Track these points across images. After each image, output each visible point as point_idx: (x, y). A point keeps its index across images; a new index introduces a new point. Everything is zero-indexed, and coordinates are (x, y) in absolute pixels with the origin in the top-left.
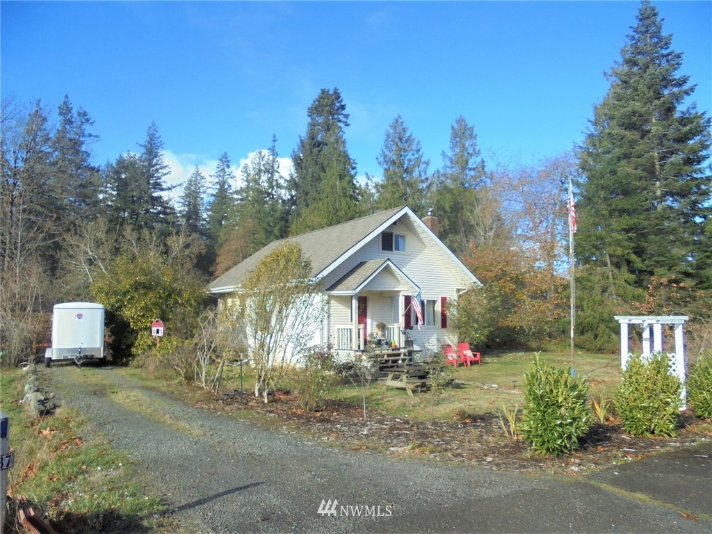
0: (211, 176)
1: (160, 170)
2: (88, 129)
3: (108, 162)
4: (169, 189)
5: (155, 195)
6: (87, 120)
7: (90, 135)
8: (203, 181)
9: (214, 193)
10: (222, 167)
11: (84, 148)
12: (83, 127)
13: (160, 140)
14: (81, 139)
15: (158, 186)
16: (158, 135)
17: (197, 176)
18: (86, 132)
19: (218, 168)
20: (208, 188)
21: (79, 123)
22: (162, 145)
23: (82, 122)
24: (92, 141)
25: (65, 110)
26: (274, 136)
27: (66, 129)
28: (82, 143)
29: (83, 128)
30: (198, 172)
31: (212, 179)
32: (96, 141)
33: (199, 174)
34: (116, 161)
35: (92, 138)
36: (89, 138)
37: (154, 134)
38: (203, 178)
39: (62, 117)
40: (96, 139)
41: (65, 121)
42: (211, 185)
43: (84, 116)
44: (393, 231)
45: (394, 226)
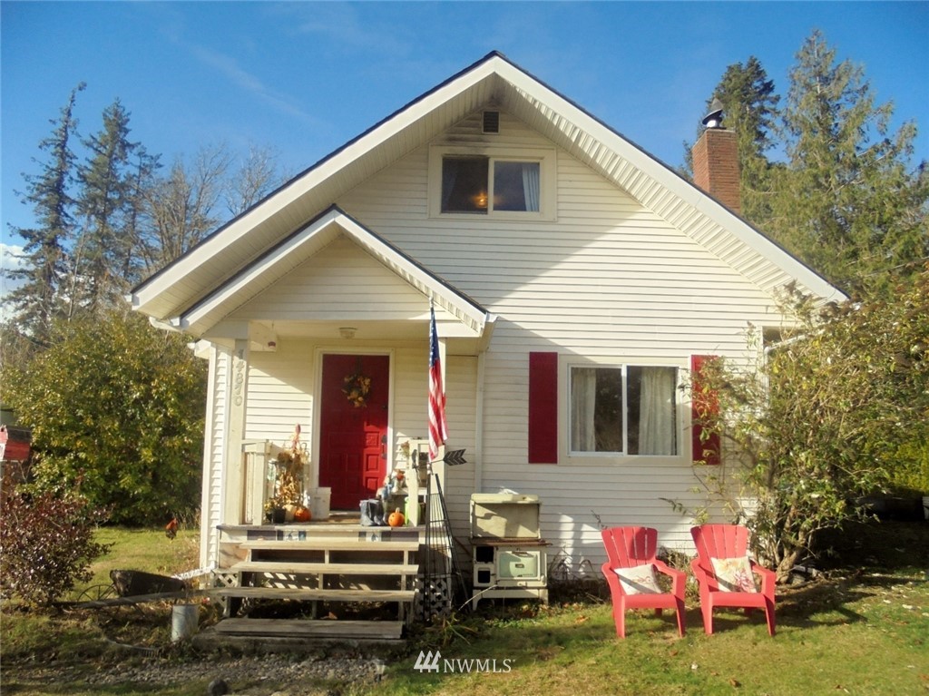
44: (487, 152)
45: (491, 136)
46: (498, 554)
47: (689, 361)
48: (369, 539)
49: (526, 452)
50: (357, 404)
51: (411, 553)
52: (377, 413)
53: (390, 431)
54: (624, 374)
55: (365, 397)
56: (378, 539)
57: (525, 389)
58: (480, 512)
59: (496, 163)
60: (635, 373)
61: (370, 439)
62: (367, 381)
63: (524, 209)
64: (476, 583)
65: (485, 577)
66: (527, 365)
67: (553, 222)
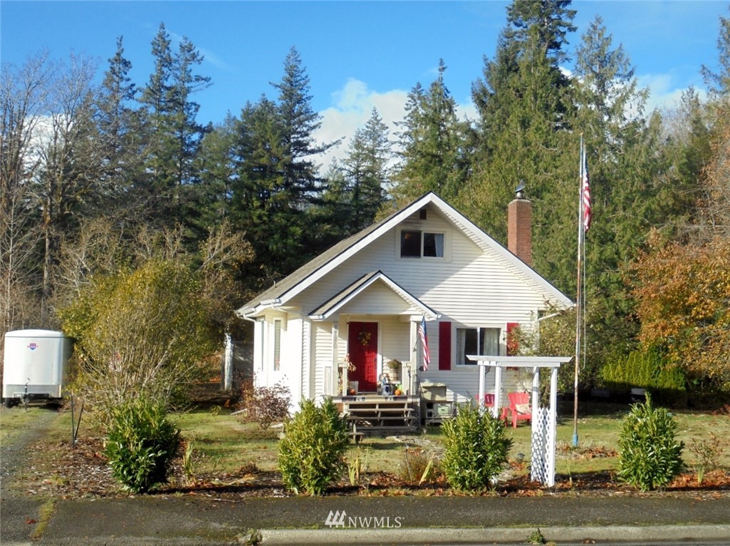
0: (395, 123)
1: (306, 123)
2: (195, 69)
3: (229, 115)
4: (320, 150)
5: (297, 160)
6: (194, 56)
7: (198, 79)
8: (385, 132)
9: (401, 151)
10: (413, 108)
11: (190, 98)
12: (189, 67)
13: (303, 75)
14: (187, 85)
15: (301, 147)
16: (301, 67)
17: (374, 124)
18: (193, 74)
19: (406, 109)
20: (393, 143)
21: (182, 62)
22: (307, 82)
23: (187, 60)
24: (199, 87)
25: (161, 47)
26: (442, 63)
27: (163, 73)
28: (188, 91)
29: (188, 69)
30: (376, 118)
31: (398, 129)
32: (207, 87)
33: (379, 121)
34: (241, 113)
35: (200, 82)
36: (197, 83)
37: (296, 66)
38: (384, 127)
39: (156, 57)
40: (206, 83)
41: (161, 62)
42: (397, 138)
43: (189, 52)
44: (421, 229)
45: (422, 221)
46: (435, 406)
47: (506, 326)
48: (389, 400)
49: (438, 366)
50: (364, 344)
51: (408, 404)
52: (373, 348)
53: (379, 357)
54: (479, 331)
55: (368, 341)
56: (392, 400)
57: (438, 338)
58: (424, 390)
59: (425, 234)
60: (483, 330)
61: (368, 360)
62: (369, 334)
63: (435, 256)
64: (427, 417)
65: (430, 414)
66: (438, 327)
67: (450, 263)
